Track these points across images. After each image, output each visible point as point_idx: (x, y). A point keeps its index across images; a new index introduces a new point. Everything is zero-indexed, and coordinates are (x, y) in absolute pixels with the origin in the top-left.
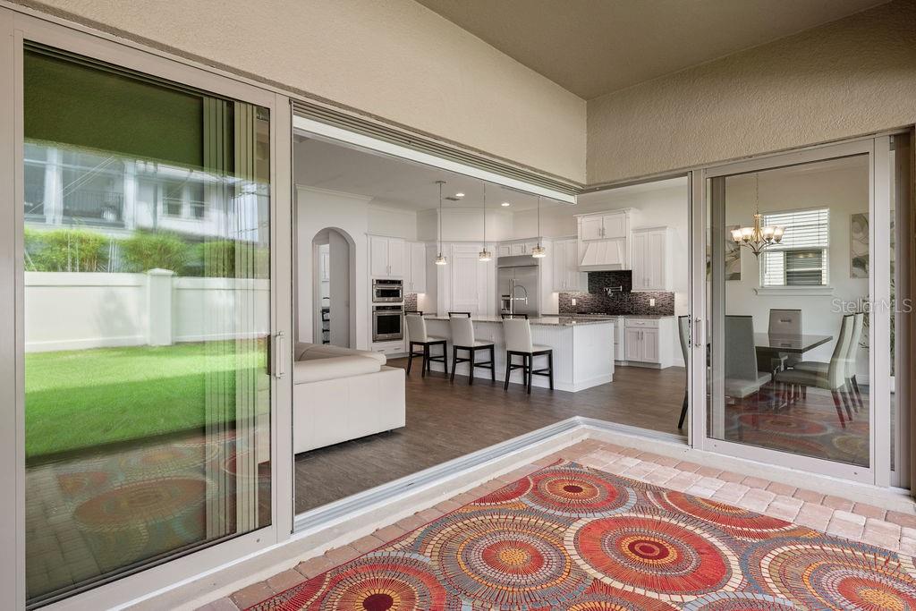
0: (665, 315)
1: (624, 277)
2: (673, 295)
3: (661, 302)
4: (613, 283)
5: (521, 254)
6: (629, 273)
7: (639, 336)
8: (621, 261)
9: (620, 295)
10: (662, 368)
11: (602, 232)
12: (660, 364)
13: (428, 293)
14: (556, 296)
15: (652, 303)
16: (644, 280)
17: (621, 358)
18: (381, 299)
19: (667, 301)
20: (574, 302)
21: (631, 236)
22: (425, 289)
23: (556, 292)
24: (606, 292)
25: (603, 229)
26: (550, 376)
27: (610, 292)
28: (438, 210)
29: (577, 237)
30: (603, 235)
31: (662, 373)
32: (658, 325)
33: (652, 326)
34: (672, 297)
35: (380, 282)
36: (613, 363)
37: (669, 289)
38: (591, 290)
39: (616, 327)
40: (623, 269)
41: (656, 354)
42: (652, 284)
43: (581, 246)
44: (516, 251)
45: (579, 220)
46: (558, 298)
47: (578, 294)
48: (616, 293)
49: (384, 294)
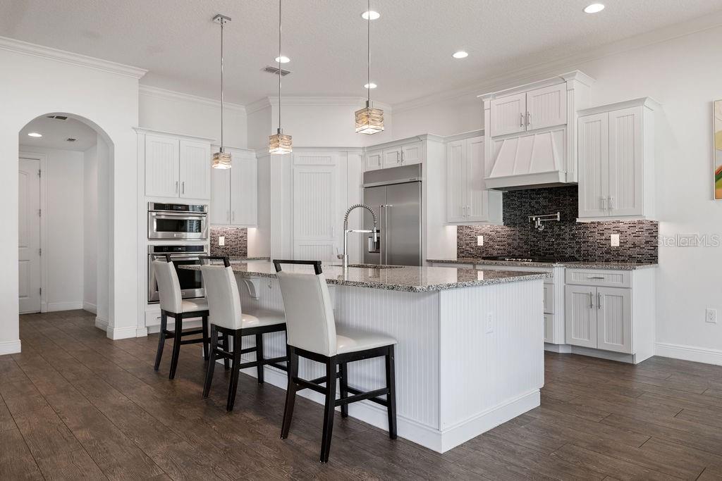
0: (640, 262)
1: (565, 196)
2: (656, 225)
3: (630, 238)
4: (545, 207)
5: (398, 165)
6: (572, 190)
7: (594, 302)
8: (559, 167)
9: (556, 228)
10: (638, 361)
11: (525, 120)
12: (633, 356)
13: (259, 226)
14: (452, 231)
15: (615, 240)
16: (601, 199)
17: (558, 339)
18: (160, 234)
19: (645, 236)
20: (481, 241)
21: (576, 121)
22: (255, 222)
23: (451, 223)
24: (533, 223)
25: (527, 114)
26: (390, 404)
27: (539, 223)
28: (273, 101)
29: (482, 133)
30: (527, 123)
31: (639, 372)
32: (629, 280)
33: (619, 284)
34: (653, 229)
35: (158, 207)
36: (542, 349)
37: (649, 215)
38: (508, 221)
39: (548, 287)
40: (562, 180)
41: (625, 336)
42: (616, 207)
43: (489, 143)
44: (389, 161)
45: (486, 102)
46: (455, 235)
47: (486, 228)
48: (550, 225)
49: (163, 225)
